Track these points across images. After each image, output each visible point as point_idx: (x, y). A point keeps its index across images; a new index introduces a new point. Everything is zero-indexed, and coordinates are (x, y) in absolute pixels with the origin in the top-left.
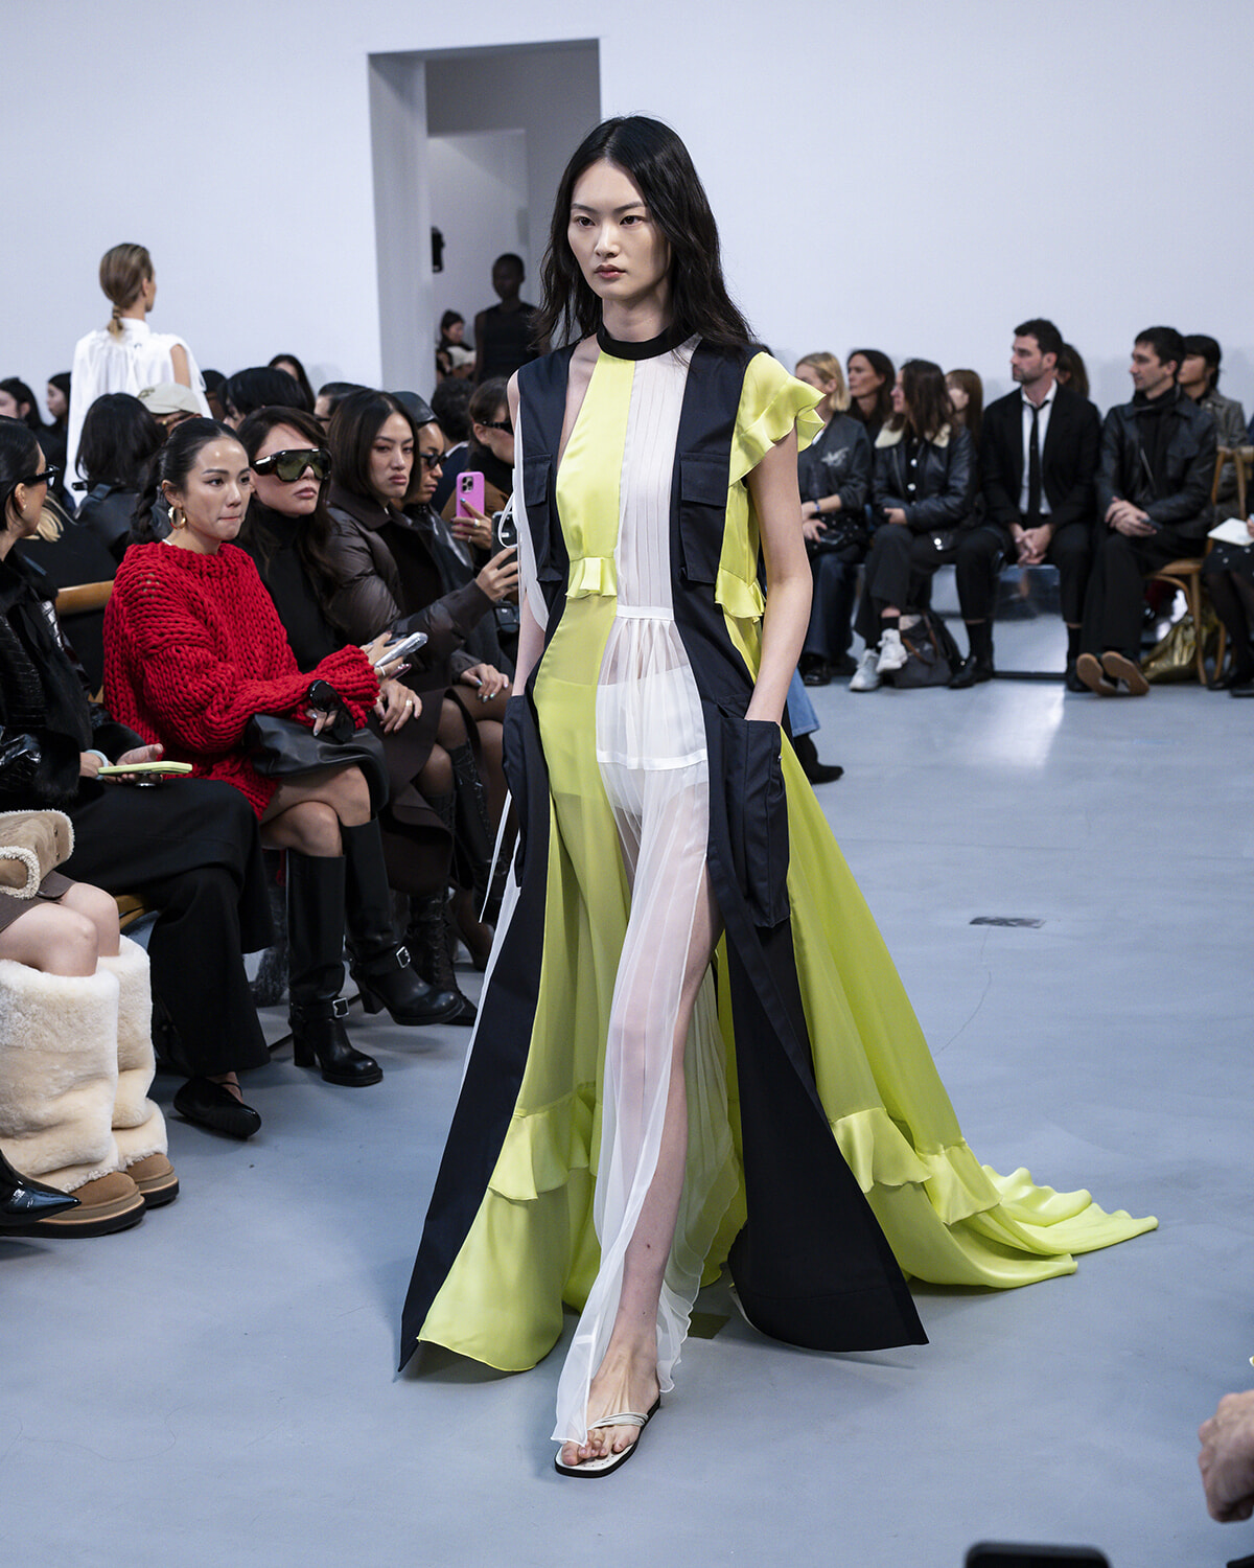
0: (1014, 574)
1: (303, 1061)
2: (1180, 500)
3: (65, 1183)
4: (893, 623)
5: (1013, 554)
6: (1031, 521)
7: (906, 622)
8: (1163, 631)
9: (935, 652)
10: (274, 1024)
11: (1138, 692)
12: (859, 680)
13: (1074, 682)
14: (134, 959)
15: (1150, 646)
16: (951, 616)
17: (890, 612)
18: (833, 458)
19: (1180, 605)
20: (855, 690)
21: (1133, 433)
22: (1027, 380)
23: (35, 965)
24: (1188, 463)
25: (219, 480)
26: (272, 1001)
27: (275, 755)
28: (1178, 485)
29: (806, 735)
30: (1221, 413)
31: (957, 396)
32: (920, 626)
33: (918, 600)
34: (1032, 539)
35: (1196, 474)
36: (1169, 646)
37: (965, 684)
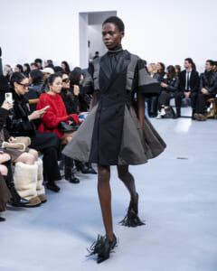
0: (184, 100)
1: (67, 179)
3: (28, 199)
5: (184, 97)
6: (187, 91)
8: (208, 110)
10: (62, 173)
13: (193, 118)
14: (40, 161)
19: (211, 106)
21: (205, 77)
22: (187, 68)
23: (25, 163)
25: (58, 84)
26: (62, 169)
27: (64, 128)
31: (177, 71)
34: (187, 94)
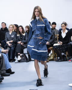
4: (19, 55)
7: (21, 55)
9: (25, 58)
11: (48, 62)
12: (16, 62)
16: (26, 54)
17: (19, 54)
18: (13, 36)
20: (16, 63)
30: (56, 31)
32: (23, 55)
33: (22, 52)
36: (50, 57)
37: (28, 62)
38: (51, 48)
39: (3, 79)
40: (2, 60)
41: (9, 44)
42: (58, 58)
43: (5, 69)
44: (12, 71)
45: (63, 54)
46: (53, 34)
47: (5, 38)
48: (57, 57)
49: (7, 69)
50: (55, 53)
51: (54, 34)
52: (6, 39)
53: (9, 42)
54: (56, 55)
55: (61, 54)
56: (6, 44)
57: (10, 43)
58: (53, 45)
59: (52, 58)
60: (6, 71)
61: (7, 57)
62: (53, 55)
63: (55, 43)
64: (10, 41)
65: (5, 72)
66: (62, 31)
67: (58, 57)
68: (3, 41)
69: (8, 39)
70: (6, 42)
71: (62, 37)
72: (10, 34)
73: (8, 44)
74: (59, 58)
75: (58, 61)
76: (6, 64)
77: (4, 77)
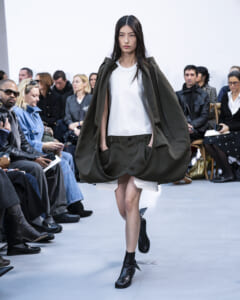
2: (200, 120)
11: (188, 183)
15: (190, 167)
18: (86, 108)
24: (201, 107)
28: (199, 115)
29: (79, 202)
30: (209, 92)
35: (204, 110)
36: (196, 168)
38: (199, 142)
39: (59, 230)
40: (56, 177)
41: (76, 129)
42: (217, 172)
43: (66, 202)
44: (86, 208)
45: (232, 160)
46: (203, 103)
47: (65, 114)
48: (215, 167)
49: (72, 202)
50: (209, 157)
51: (205, 100)
52: (68, 116)
53: (77, 124)
54: (214, 164)
55: (227, 159)
56: (68, 129)
57: (78, 127)
58: (204, 133)
59: (200, 171)
60: (68, 208)
61: (70, 168)
62: (203, 163)
63: (208, 129)
64: (78, 121)
65: (66, 211)
66: (229, 94)
67: (217, 168)
68: (60, 121)
69: (72, 116)
70: (67, 126)
71: (230, 111)
72: (80, 101)
73: (73, 131)
74: (220, 171)
75: (217, 179)
76: (68, 189)
77: (63, 225)
